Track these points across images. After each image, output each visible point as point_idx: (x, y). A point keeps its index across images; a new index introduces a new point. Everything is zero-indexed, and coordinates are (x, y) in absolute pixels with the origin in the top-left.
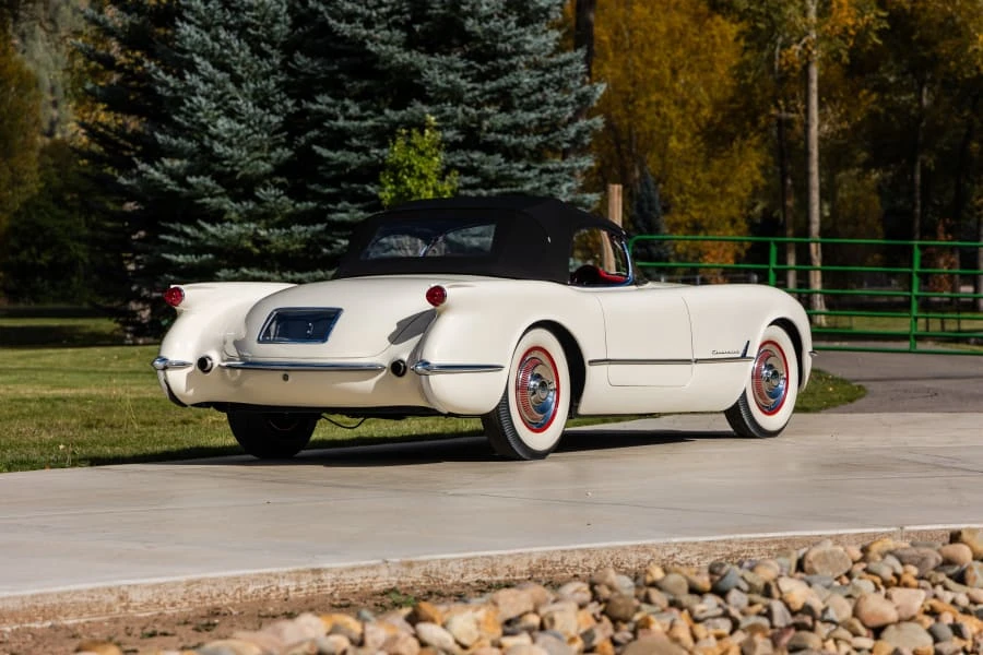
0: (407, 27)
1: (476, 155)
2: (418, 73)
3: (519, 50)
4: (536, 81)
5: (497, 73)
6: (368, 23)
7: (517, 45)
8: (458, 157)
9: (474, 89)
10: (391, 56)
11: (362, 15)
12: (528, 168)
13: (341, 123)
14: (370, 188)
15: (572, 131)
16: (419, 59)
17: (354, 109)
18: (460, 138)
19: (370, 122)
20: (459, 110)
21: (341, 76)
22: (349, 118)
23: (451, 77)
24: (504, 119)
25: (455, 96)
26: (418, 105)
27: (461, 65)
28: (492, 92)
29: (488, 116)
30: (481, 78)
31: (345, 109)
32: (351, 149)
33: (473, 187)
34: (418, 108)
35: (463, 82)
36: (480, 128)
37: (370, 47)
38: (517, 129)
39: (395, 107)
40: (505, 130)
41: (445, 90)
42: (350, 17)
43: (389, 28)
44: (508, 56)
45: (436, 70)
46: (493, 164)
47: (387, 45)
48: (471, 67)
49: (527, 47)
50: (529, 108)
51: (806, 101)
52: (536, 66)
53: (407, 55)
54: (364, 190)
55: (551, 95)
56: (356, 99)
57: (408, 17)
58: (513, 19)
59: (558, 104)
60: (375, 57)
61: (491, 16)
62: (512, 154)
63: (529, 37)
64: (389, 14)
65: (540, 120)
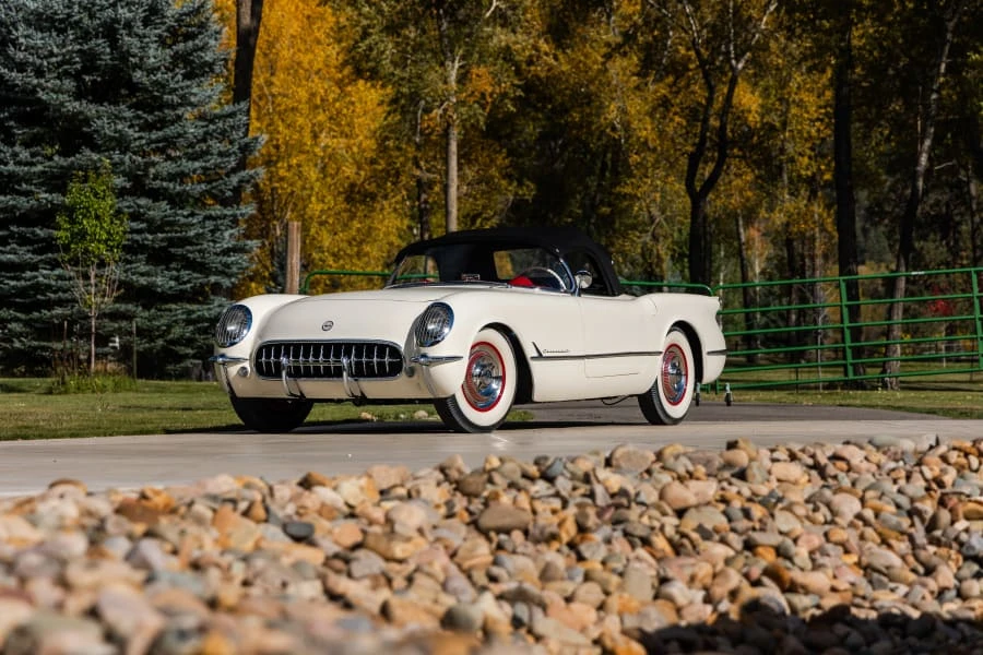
0: (77, 76)
1: (143, 201)
2: (87, 121)
3: (185, 101)
4: (201, 131)
5: (162, 123)
6: (39, 73)
7: (183, 97)
8: (127, 203)
9: (141, 138)
10: (62, 104)
11: (33, 64)
12: (192, 215)
13: (11, 167)
14: (38, 231)
15: (234, 180)
16: (90, 109)
17: (24, 155)
18: (128, 185)
19: (40, 168)
20: (127, 158)
21: (12, 123)
22: (19, 163)
23: (120, 127)
24: (168, 167)
25: (122, 144)
26: (88, 152)
27: (128, 114)
28: (158, 141)
29: (154, 164)
30: (148, 127)
31: (15, 155)
32: (20, 193)
33: (139, 232)
34: (88, 155)
35: (131, 132)
36: (146, 175)
37: (42, 95)
38: (181, 176)
39: (64, 153)
40: (172, 177)
41: (112, 139)
42: (21, 67)
43: (59, 78)
44: (173, 107)
45: (104, 119)
46: (161, 210)
47: (57, 94)
48: (139, 117)
49: (193, 99)
50: (193, 158)
51: (446, 161)
52: (202, 117)
53: (77, 104)
54: (33, 233)
55: (216, 146)
56: (26, 145)
57: (78, 66)
58: (180, 71)
59: (221, 154)
60: (45, 106)
61: (159, 68)
62: (177, 201)
63: (195, 90)
64: (60, 64)
65: (205, 169)
